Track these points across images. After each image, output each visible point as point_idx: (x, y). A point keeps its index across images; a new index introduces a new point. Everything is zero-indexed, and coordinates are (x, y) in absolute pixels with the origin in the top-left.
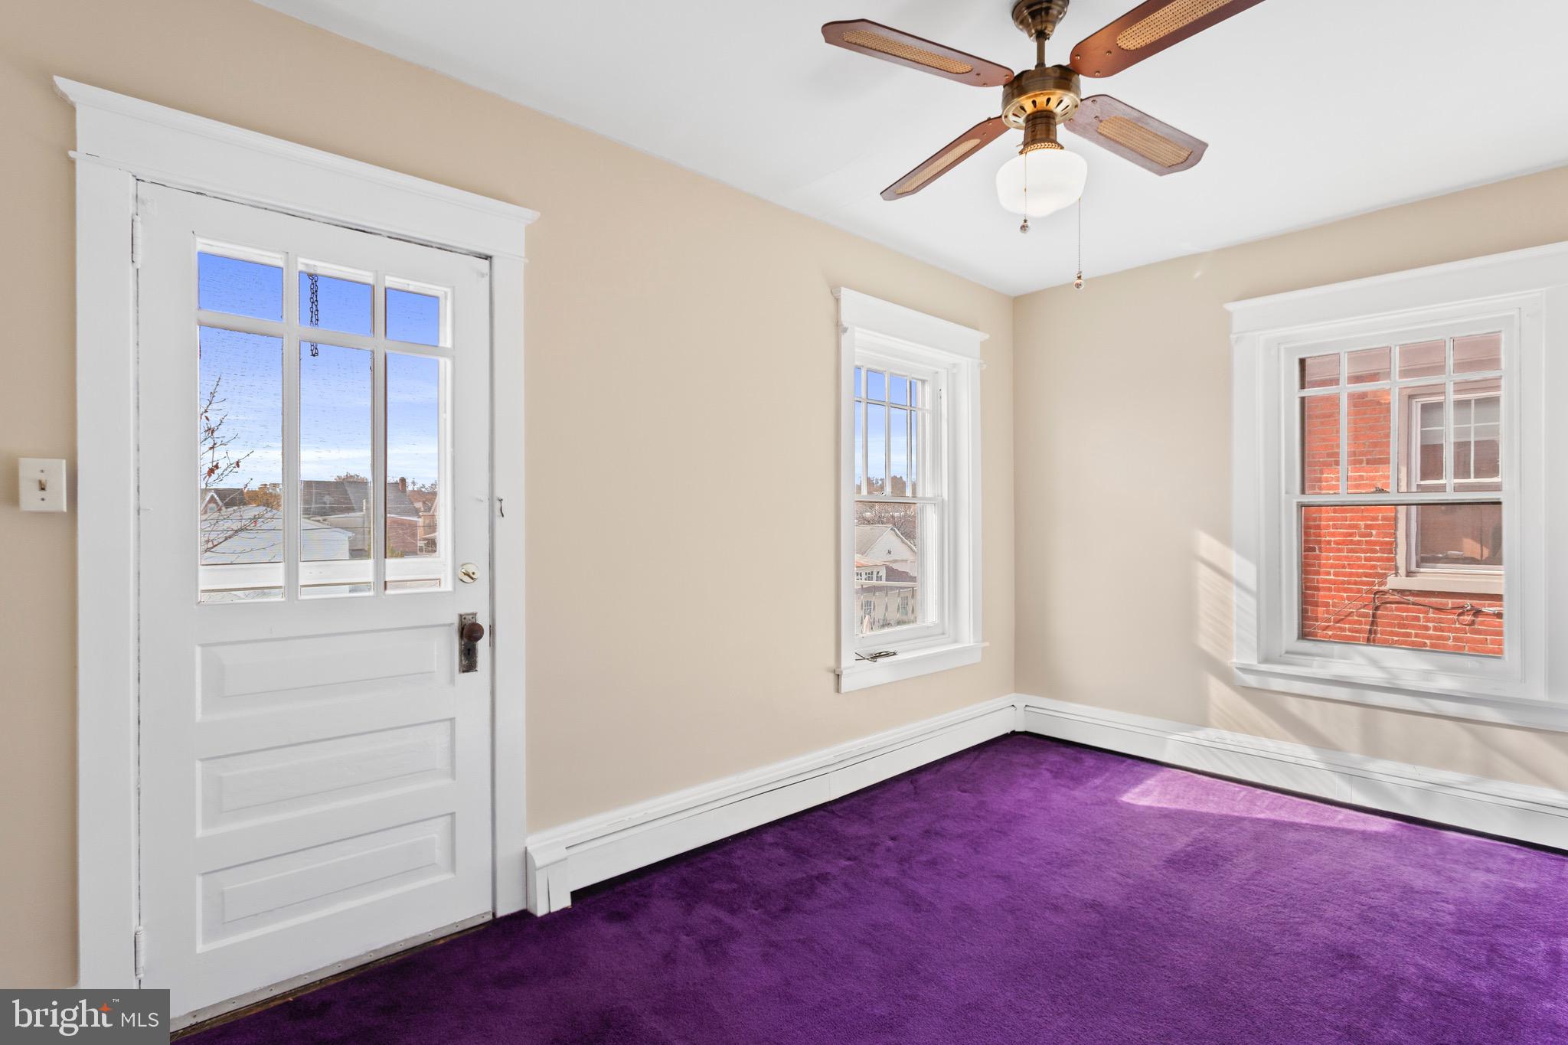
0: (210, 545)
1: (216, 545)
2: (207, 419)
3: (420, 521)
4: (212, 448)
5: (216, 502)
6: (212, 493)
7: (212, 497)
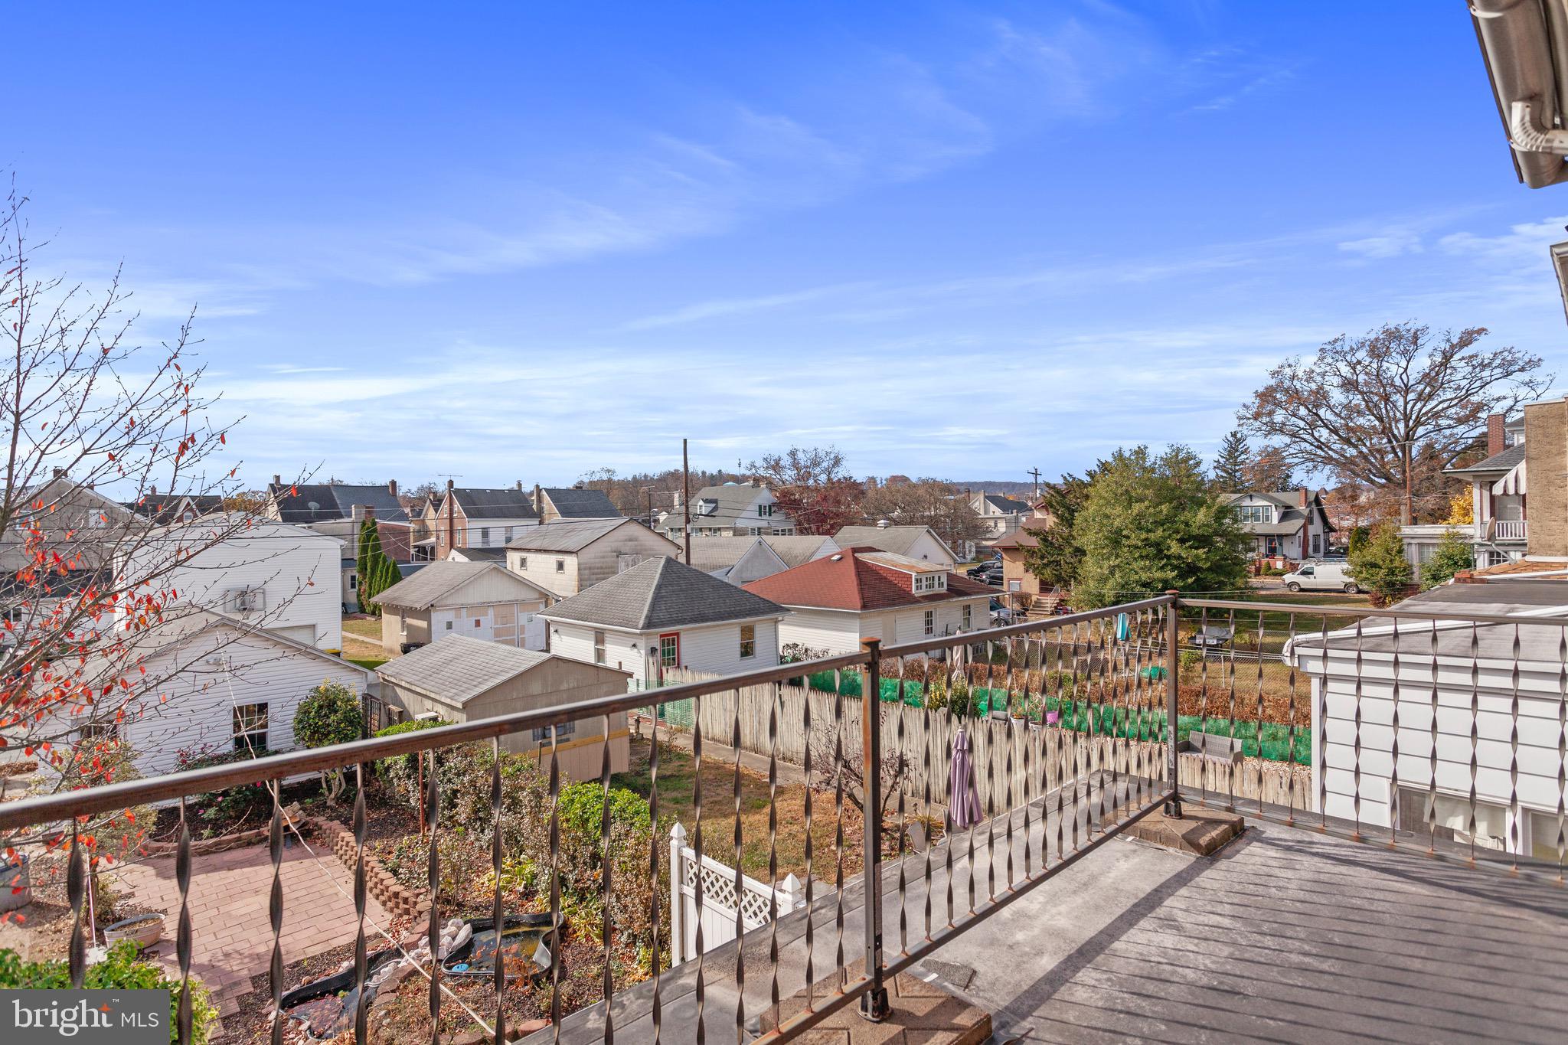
0: (183, 556)
1: (192, 556)
2: (178, 368)
3: (412, 526)
4: (185, 412)
5: (192, 510)
6: (189, 499)
7: (189, 504)
